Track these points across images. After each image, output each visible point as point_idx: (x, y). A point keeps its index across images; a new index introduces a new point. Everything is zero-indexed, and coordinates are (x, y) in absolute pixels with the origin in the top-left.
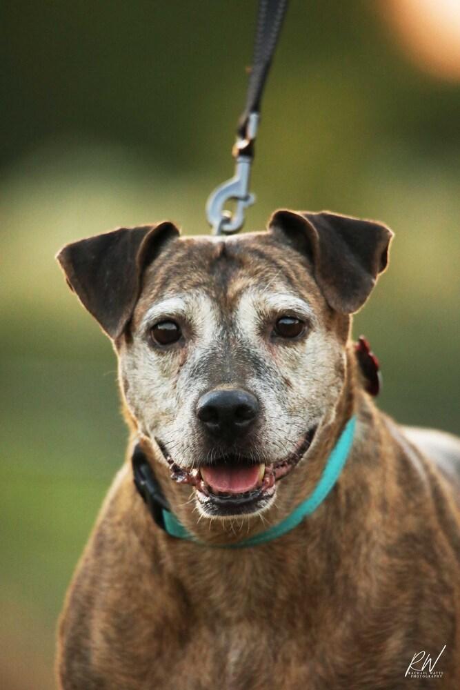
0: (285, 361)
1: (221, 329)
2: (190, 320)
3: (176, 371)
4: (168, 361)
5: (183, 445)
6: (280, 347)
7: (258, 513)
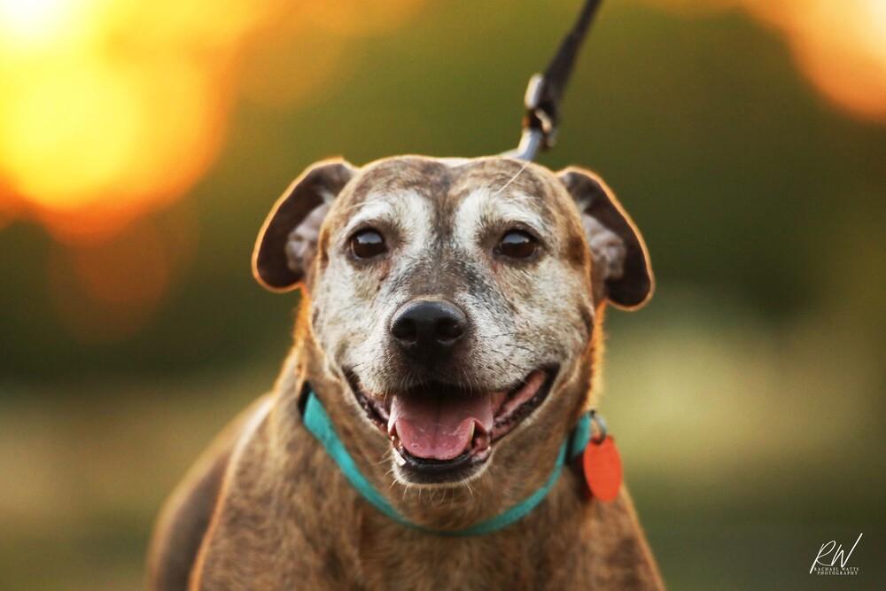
0: (514, 284)
7: (465, 482)
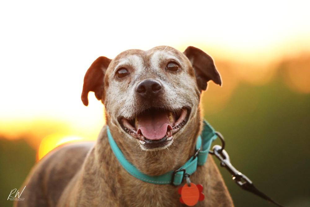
0: (173, 79)
1: (145, 67)
2: (132, 65)
3: (127, 87)
4: (122, 84)
5: (130, 106)
6: (170, 74)
7: (166, 147)
